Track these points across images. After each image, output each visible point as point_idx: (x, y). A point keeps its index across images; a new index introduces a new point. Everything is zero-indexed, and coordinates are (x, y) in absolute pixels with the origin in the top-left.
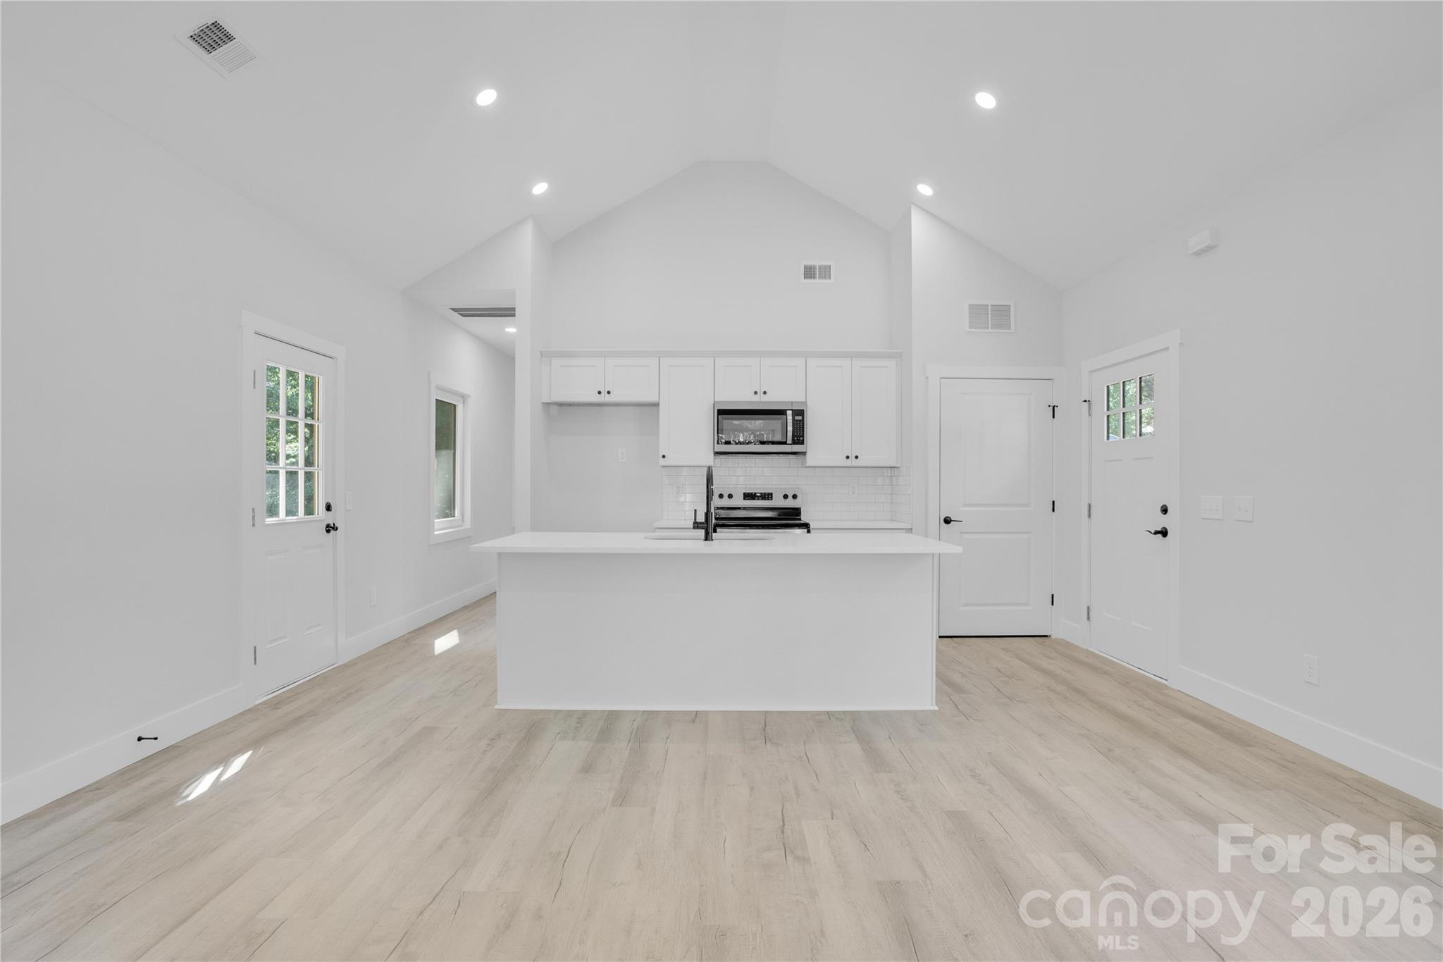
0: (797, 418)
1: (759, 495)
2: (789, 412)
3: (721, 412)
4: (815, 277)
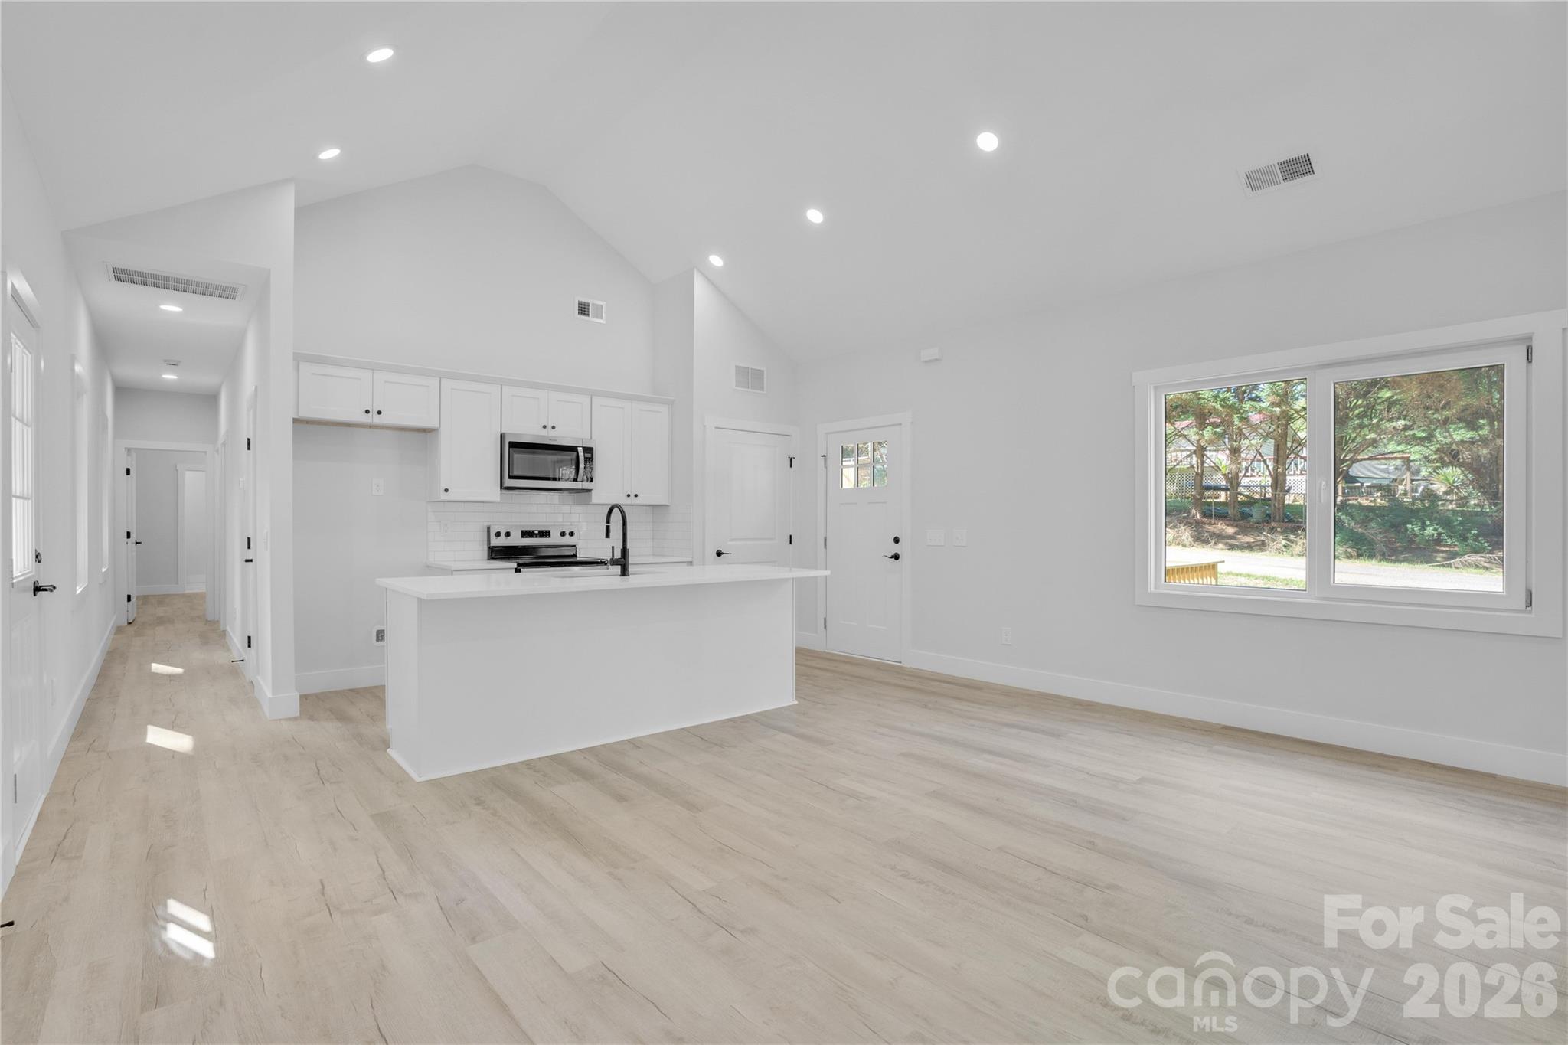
0: (587, 455)
1: (537, 532)
2: (580, 450)
3: (512, 445)
4: (588, 315)
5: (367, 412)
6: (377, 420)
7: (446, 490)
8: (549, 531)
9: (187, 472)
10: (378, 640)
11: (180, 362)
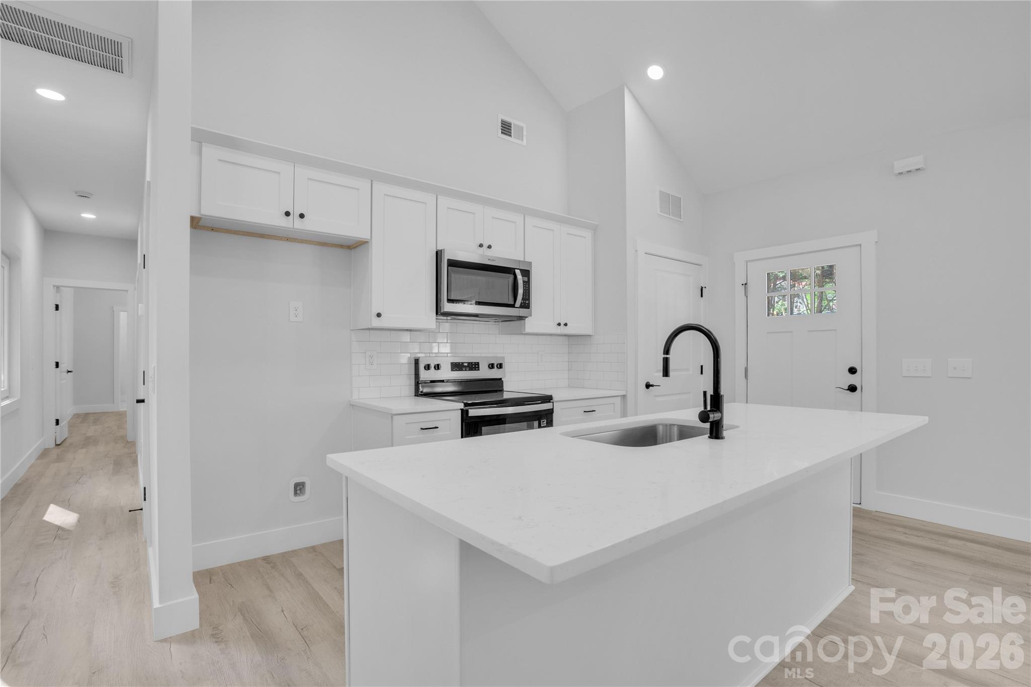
0: (525, 279)
1: (466, 364)
2: (517, 272)
3: (453, 264)
4: (510, 136)
5: (287, 214)
6: (299, 224)
7: (379, 315)
8: (478, 363)
9: (121, 313)
10: (296, 494)
11: (92, 194)
